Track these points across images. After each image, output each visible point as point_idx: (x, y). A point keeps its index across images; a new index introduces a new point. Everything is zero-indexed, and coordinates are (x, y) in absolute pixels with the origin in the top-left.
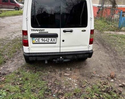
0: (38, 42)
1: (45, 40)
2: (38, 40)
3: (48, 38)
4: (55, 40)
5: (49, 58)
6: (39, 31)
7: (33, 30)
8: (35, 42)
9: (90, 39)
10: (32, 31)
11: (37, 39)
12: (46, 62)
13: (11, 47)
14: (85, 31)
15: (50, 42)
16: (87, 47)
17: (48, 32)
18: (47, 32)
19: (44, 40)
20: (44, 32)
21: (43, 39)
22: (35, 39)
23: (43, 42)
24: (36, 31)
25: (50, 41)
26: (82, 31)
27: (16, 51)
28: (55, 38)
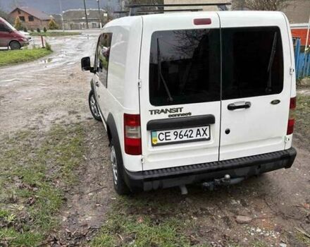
0: (164, 141)
1: (183, 133)
2: (166, 136)
3: (189, 129)
4: (207, 132)
5: (191, 180)
6: (168, 113)
7: (155, 111)
8: (159, 142)
9: (289, 121)
10: (152, 114)
11: (164, 132)
12: (185, 192)
13: (58, 153)
14: (278, 101)
15: (195, 138)
16: (281, 141)
17: (190, 114)
18: (188, 114)
19: (180, 135)
20: (182, 115)
21: (179, 131)
22: (158, 133)
23: (178, 139)
24: (163, 113)
25: (194, 135)
26: (272, 103)
27: (78, 166)
28: (208, 127)
